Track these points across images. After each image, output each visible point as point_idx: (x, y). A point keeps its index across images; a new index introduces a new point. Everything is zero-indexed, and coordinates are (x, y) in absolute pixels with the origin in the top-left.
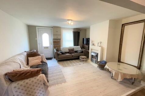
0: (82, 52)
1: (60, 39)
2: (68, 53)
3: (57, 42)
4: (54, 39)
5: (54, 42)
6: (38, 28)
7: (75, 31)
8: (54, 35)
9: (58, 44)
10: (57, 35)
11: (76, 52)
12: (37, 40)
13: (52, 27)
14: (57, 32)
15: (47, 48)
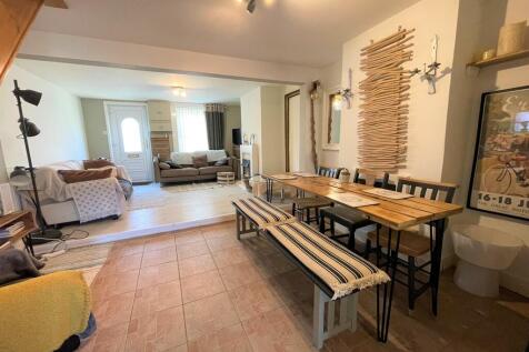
0: (226, 163)
1: (170, 132)
2: (191, 166)
3: (161, 141)
4: (153, 132)
5: (154, 140)
6: (108, 105)
7: (210, 110)
8: (153, 121)
9: (163, 146)
10: (160, 121)
11: (213, 164)
12: (106, 136)
13: (146, 102)
14: (159, 113)
15: (138, 155)
